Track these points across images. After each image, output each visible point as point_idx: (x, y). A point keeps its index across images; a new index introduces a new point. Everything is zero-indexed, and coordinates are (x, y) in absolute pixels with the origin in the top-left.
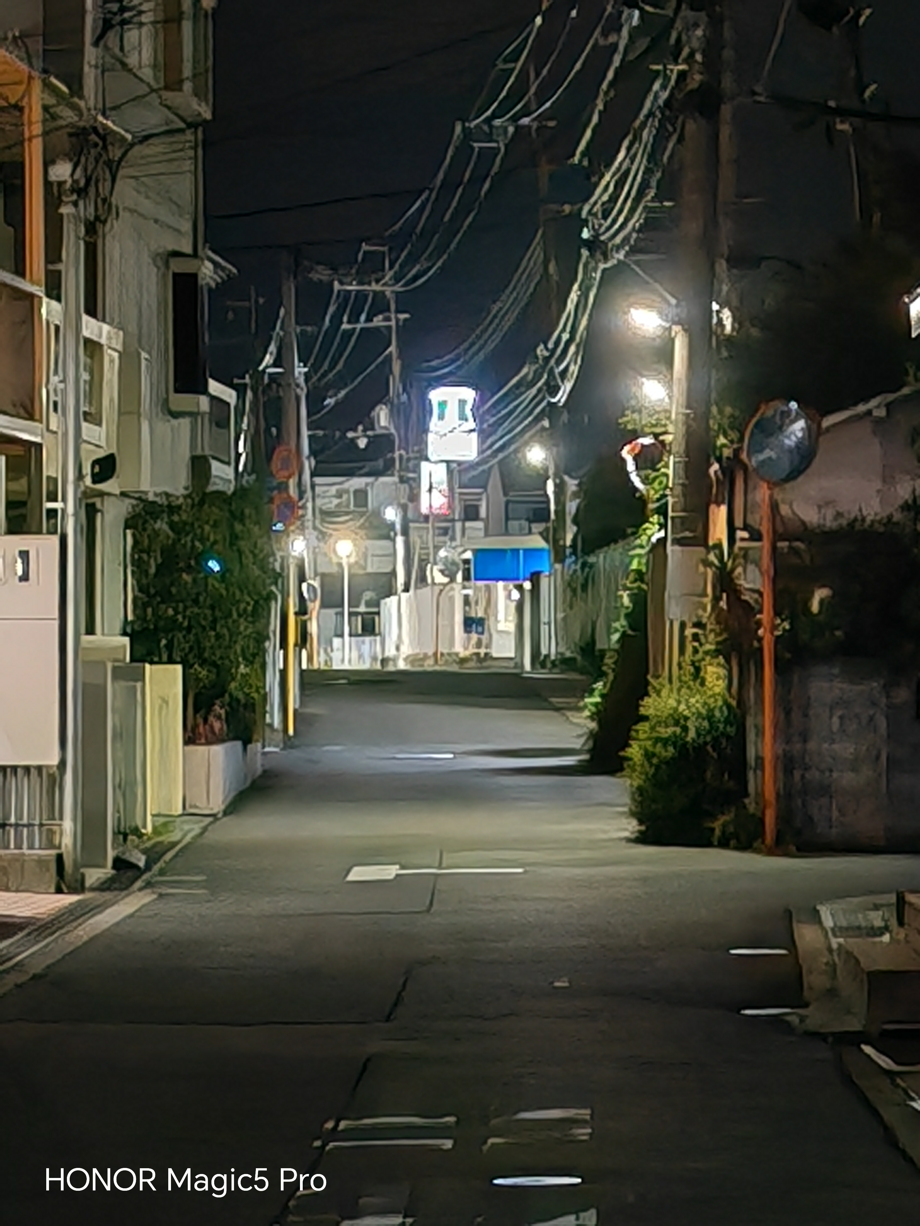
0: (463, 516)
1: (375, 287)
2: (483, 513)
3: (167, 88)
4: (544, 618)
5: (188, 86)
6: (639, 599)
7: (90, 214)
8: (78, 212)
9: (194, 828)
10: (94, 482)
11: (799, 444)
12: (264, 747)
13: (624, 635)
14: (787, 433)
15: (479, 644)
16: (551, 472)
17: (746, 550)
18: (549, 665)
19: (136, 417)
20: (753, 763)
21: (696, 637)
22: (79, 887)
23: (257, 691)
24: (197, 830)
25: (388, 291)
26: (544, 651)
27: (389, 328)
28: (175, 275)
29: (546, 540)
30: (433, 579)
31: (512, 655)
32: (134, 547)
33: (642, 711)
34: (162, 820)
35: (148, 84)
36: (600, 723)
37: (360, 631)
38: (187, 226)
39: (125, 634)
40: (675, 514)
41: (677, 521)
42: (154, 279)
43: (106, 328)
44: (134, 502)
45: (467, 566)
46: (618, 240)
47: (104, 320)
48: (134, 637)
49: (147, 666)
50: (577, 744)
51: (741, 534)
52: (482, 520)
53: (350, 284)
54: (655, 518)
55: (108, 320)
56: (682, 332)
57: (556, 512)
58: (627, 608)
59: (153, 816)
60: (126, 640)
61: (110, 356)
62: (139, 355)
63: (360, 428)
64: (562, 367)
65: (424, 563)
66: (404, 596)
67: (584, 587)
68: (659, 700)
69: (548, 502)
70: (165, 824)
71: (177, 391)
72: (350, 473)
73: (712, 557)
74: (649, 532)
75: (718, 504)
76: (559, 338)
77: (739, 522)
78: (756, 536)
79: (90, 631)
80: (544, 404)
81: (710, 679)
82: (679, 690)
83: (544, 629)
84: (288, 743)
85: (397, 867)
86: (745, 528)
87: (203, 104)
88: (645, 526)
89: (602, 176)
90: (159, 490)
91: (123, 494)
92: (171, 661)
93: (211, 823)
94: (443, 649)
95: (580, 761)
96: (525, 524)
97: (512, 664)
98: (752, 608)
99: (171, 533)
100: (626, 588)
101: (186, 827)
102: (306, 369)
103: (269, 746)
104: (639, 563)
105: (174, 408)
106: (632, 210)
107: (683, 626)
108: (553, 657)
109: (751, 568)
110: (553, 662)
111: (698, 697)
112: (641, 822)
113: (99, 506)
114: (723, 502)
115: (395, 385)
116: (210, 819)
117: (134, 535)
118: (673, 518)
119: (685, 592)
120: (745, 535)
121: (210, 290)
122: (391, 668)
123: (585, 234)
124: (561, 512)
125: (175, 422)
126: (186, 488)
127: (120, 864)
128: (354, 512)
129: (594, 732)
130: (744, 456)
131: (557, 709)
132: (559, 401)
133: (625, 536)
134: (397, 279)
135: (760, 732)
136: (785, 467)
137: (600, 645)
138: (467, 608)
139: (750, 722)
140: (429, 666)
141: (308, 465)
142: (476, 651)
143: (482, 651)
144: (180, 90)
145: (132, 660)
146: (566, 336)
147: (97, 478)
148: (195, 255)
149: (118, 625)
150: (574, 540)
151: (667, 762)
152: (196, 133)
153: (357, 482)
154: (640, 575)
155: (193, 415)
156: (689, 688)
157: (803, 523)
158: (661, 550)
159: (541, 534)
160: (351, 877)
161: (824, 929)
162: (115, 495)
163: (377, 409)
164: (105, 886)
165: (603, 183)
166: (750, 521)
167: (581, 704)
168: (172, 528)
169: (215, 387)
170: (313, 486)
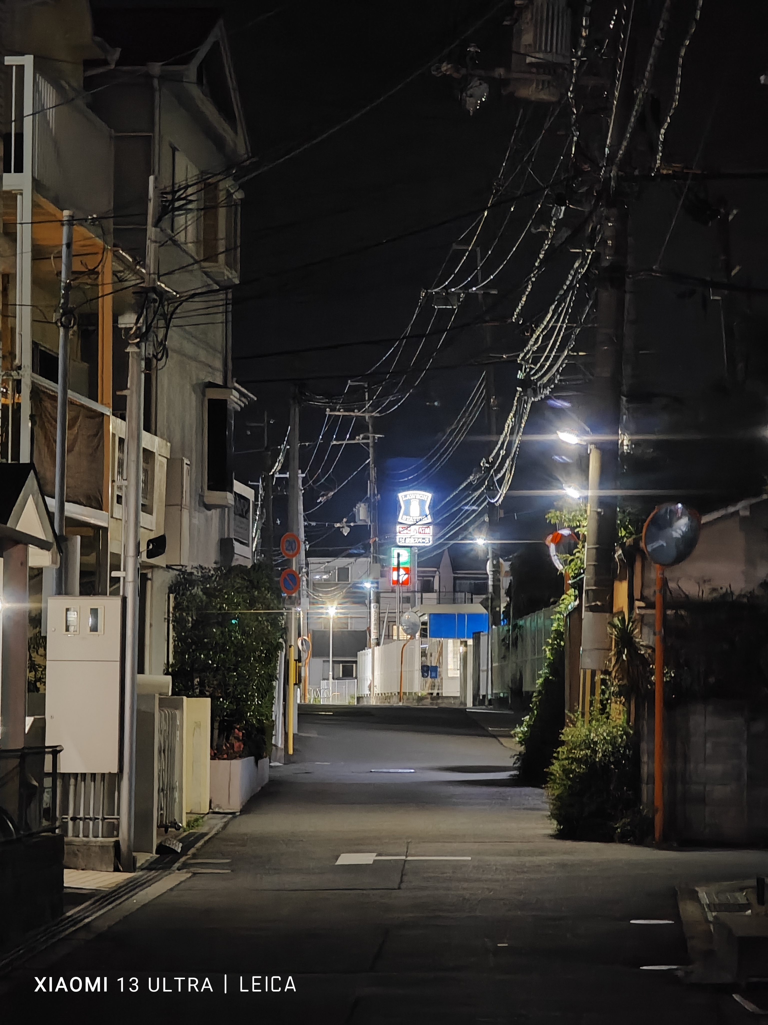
0: (419, 588)
1: (357, 413)
2: (436, 587)
3: (205, 260)
4: (483, 667)
5: (222, 258)
6: (559, 653)
7: (149, 354)
8: (141, 352)
9: (217, 823)
10: (148, 557)
11: (684, 536)
12: (270, 762)
13: (546, 679)
14: (674, 527)
15: (433, 686)
16: (490, 556)
17: (642, 616)
18: (487, 703)
19: (180, 507)
20: (646, 779)
21: (603, 682)
22: (131, 866)
23: (267, 719)
24: (221, 825)
25: (367, 416)
26: (482, 692)
27: (367, 445)
28: (210, 400)
29: (486, 608)
30: (398, 636)
31: (458, 695)
32: (174, 608)
33: (563, 738)
34: (195, 816)
35: (192, 257)
36: (527, 748)
37: (341, 676)
38: (218, 364)
39: (167, 673)
40: (587, 588)
41: (590, 593)
42: (194, 403)
43: (157, 439)
44: (177, 573)
45: (424, 627)
46: (545, 379)
47: (156, 435)
48: (175, 676)
49: (185, 698)
50: (510, 762)
51: (638, 604)
52: (436, 592)
53: (339, 410)
54: (571, 591)
55: (158, 433)
56: (595, 450)
57: (493, 586)
58: (549, 658)
59: (187, 813)
60: (170, 678)
61: (161, 462)
62: (182, 460)
63: (345, 520)
64: (499, 476)
65: (391, 624)
66: (377, 649)
67: (515, 644)
68: (575, 729)
69: (487, 579)
70: (197, 820)
71: (210, 488)
72: (335, 555)
73: (616, 621)
74: (566, 602)
75: (621, 580)
76: (498, 454)
77: (637, 594)
78: (650, 605)
79: (141, 670)
80: (485, 503)
81: (613, 714)
82: (590, 722)
83: (483, 676)
84: (288, 760)
85: (375, 854)
86: (642, 599)
87: (234, 272)
88: (562, 598)
89: (533, 332)
90: (196, 564)
91: (169, 567)
92: (202, 695)
93: (231, 819)
94: (406, 689)
95: (511, 775)
96: (468, 595)
97: (457, 701)
98: (646, 660)
99: (204, 598)
100: (547, 644)
101: (213, 822)
102: (304, 475)
103: (275, 761)
104: (559, 625)
105: (207, 501)
106: (556, 358)
107: (593, 674)
108: (489, 697)
109: (646, 630)
110: (490, 701)
111: (604, 727)
112: (559, 823)
113: (149, 576)
114: (625, 579)
115: (371, 488)
116: (230, 816)
117: (175, 598)
118: (587, 591)
119: (596, 647)
120: (642, 604)
121: (236, 412)
122: (364, 703)
123: (520, 375)
124: (496, 587)
125: (209, 513)
126: (215, 563)
127: (163, 849)
128: (337, 584)
129: (523, 753)
130: (642, 545)
131: (494, 736)
132: (496, 502)
133: (547, 605)
134: (374, 407)
135: (651, 755)
136: (673, 553)
137: (526, 688)
138: (424, 658)
139: (644, 746)
140: (395, 702)
141: (304, 547)
142: (430, 691)
143: (435, 692)
144: (217, 261)
145: (172, 695)
146: (502, 453)
147: (150, 555)
148: (225, 386)
149: (162, 667)
150: (508, 607)
151: (580, 776)
152: (227, 294)
153: (341, 562)
154: (559, 635)
155: (222, 507)
156: (598, 720)
157: (687, 596)
158: (576, 615)
159: (481, 603)
160: (339, 862)
161: (702, 905)
162: (162, 567)
163: (358, 505)
164: (151, 867)
165: (535, 336)
166: (646, 593)
167: (512, 732)
168: (204, 593)
169: (238, 487)
170: (307, 565)
